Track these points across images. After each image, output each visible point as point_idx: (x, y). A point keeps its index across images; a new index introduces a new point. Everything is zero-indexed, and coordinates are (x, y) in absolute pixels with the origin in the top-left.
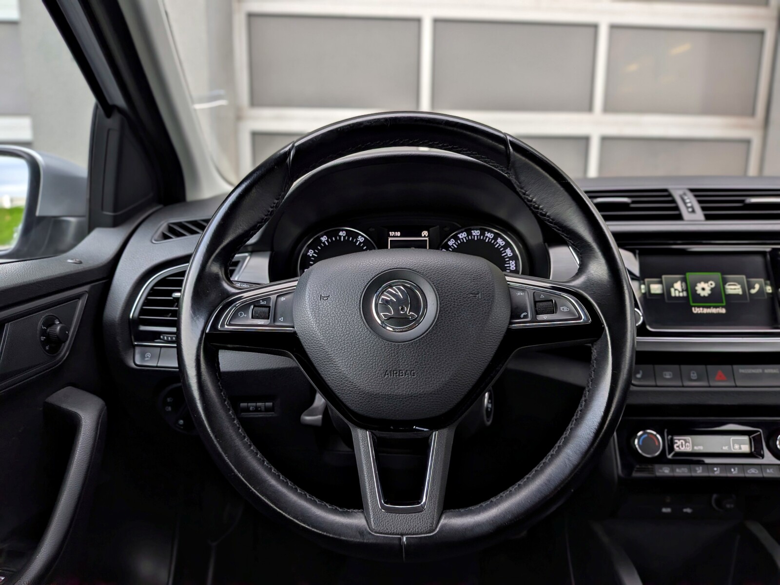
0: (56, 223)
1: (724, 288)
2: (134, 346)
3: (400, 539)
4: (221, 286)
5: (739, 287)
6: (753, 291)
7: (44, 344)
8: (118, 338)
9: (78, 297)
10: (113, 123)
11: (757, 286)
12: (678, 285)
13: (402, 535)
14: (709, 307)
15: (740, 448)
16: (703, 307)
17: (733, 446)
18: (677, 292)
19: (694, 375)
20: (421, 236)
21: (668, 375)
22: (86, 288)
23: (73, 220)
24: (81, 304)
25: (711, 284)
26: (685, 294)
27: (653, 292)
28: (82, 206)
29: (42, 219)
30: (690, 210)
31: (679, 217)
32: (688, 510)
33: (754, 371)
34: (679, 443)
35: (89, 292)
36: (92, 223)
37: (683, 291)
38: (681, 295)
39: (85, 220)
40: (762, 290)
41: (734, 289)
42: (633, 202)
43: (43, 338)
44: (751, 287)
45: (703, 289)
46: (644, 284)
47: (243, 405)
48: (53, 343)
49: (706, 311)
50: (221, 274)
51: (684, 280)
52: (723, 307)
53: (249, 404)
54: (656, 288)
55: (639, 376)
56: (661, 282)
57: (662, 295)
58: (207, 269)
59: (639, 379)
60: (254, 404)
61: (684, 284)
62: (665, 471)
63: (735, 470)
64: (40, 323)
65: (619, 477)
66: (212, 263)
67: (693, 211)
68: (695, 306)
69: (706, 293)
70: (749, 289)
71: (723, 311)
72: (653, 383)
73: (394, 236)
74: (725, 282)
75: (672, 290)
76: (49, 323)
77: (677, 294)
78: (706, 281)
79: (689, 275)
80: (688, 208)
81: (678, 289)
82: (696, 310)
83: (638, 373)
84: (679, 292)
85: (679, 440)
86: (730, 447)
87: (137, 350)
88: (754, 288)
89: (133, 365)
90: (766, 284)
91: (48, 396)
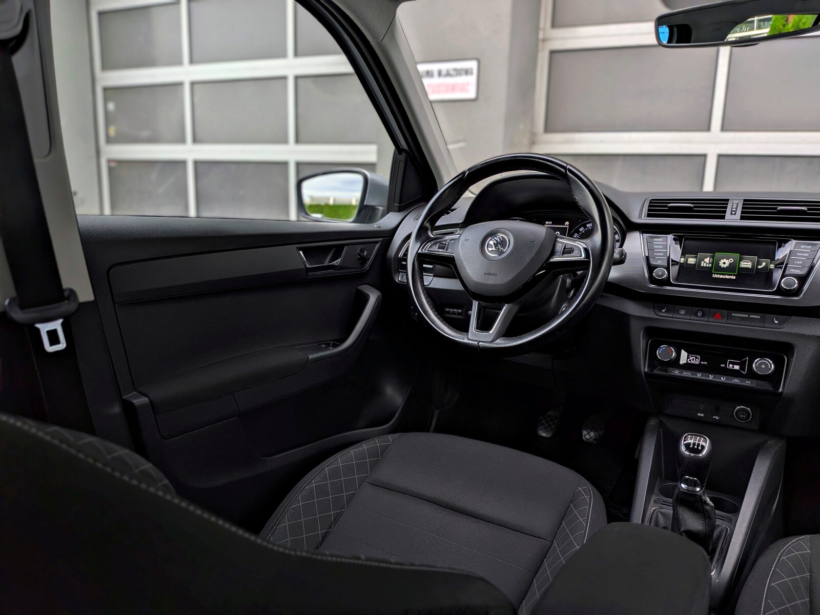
0: (373, 209)
1: (739, 263)
2: (399, 272)
3: (478, 343)
4: (428, 233)
5: (750, 263)
6: (760, 267)
7: (359, 259)
8: (392, 266)
9: (377, 242)
10: (402, 157)
11: (764, 264)
12: (707, 260)
13: (480, 342)
14: (725, 275)
15: (733, 367)
16: (720, 274)
17: (729, 365)
18: (705, 264)
19: (700, 314)
20: (564, 225)
21: (682, 312)
22: (381, 239)
23: (381, 208)
24: (377, 246)
25: (731, 261)
26: (710, 265)
27: (688, 263)
28: (385, 202)
29: (367, 206)
30: (733, 213)
31: (723, 217)
32: (717, 418)
33: (742, 315)
34: (691, 358)
35: (382, 242)
36: (389, 210)
37: (709, 263)
38: (708, 265)
39: (386, 208)
40: (766, 266)
41: (746, 264)
42: (695, 207)
43: (359, 257)
44: (759, 263)
45: (724, 263)
46: (684, 258)
47: (447, 309)
48: (363, 260)
49: (721, 276)
50: (429, 227)
51: (713, 257)
52: (734, 275)
53: (450, 310)
54: (692, 261)
55: (663, 311)
56: (696, 257)
57: (694, 265)
58: (424, 224)
59: (663, 312)
60: (452, 310)
61: (711, 259)
62: (677, 372)
63: (723, 378)
64: (358, 250)
65: (645, 372)
66: (427, 223)
67: (735, 214)
68: (715, 274)
69: (725, 266)
70: (757, 265)
71: (734, 278)
72: (672, 316)
73: (548, 224)
74: (741, 260)
75: (703, 262)
76: (362, 251)
77: (705, 265)
78: (727, 259)
79: (717, 254)
80: (732, 211)
81: (706, 262)
82: (714, 276)
83: (664, 309)
84: (707, 264)
85: (692, 356)
86: (726, 366)
87: (401, 274)
88: (761, 265)
89: (398, 281)
90: (771, 263)
91: (359, 286)
